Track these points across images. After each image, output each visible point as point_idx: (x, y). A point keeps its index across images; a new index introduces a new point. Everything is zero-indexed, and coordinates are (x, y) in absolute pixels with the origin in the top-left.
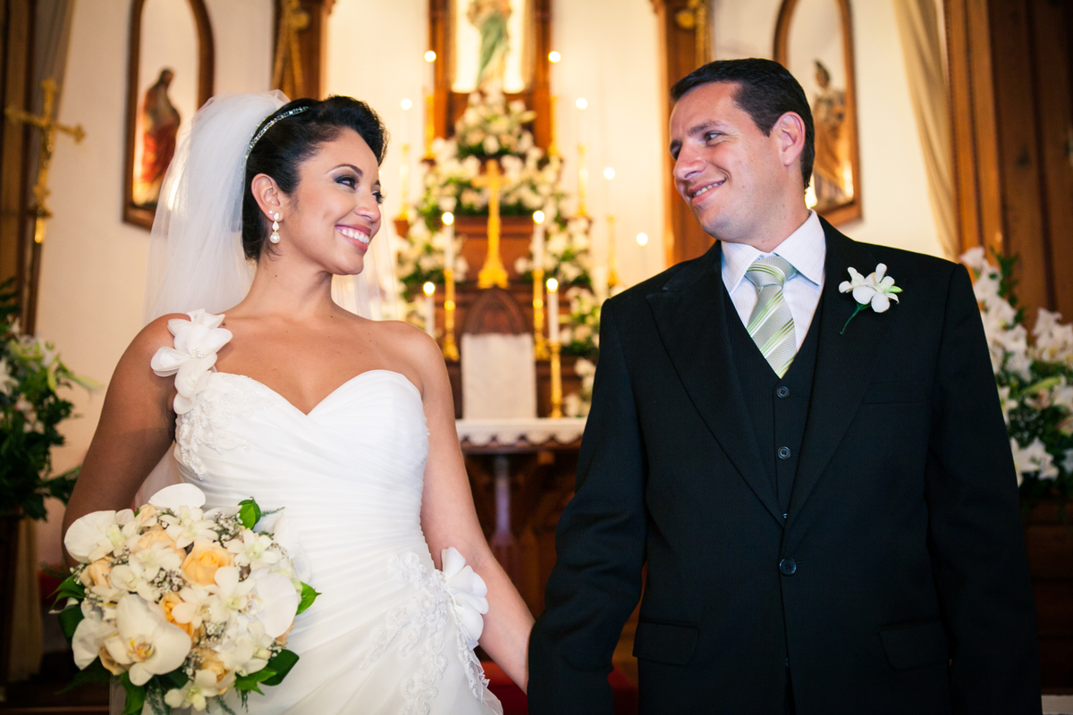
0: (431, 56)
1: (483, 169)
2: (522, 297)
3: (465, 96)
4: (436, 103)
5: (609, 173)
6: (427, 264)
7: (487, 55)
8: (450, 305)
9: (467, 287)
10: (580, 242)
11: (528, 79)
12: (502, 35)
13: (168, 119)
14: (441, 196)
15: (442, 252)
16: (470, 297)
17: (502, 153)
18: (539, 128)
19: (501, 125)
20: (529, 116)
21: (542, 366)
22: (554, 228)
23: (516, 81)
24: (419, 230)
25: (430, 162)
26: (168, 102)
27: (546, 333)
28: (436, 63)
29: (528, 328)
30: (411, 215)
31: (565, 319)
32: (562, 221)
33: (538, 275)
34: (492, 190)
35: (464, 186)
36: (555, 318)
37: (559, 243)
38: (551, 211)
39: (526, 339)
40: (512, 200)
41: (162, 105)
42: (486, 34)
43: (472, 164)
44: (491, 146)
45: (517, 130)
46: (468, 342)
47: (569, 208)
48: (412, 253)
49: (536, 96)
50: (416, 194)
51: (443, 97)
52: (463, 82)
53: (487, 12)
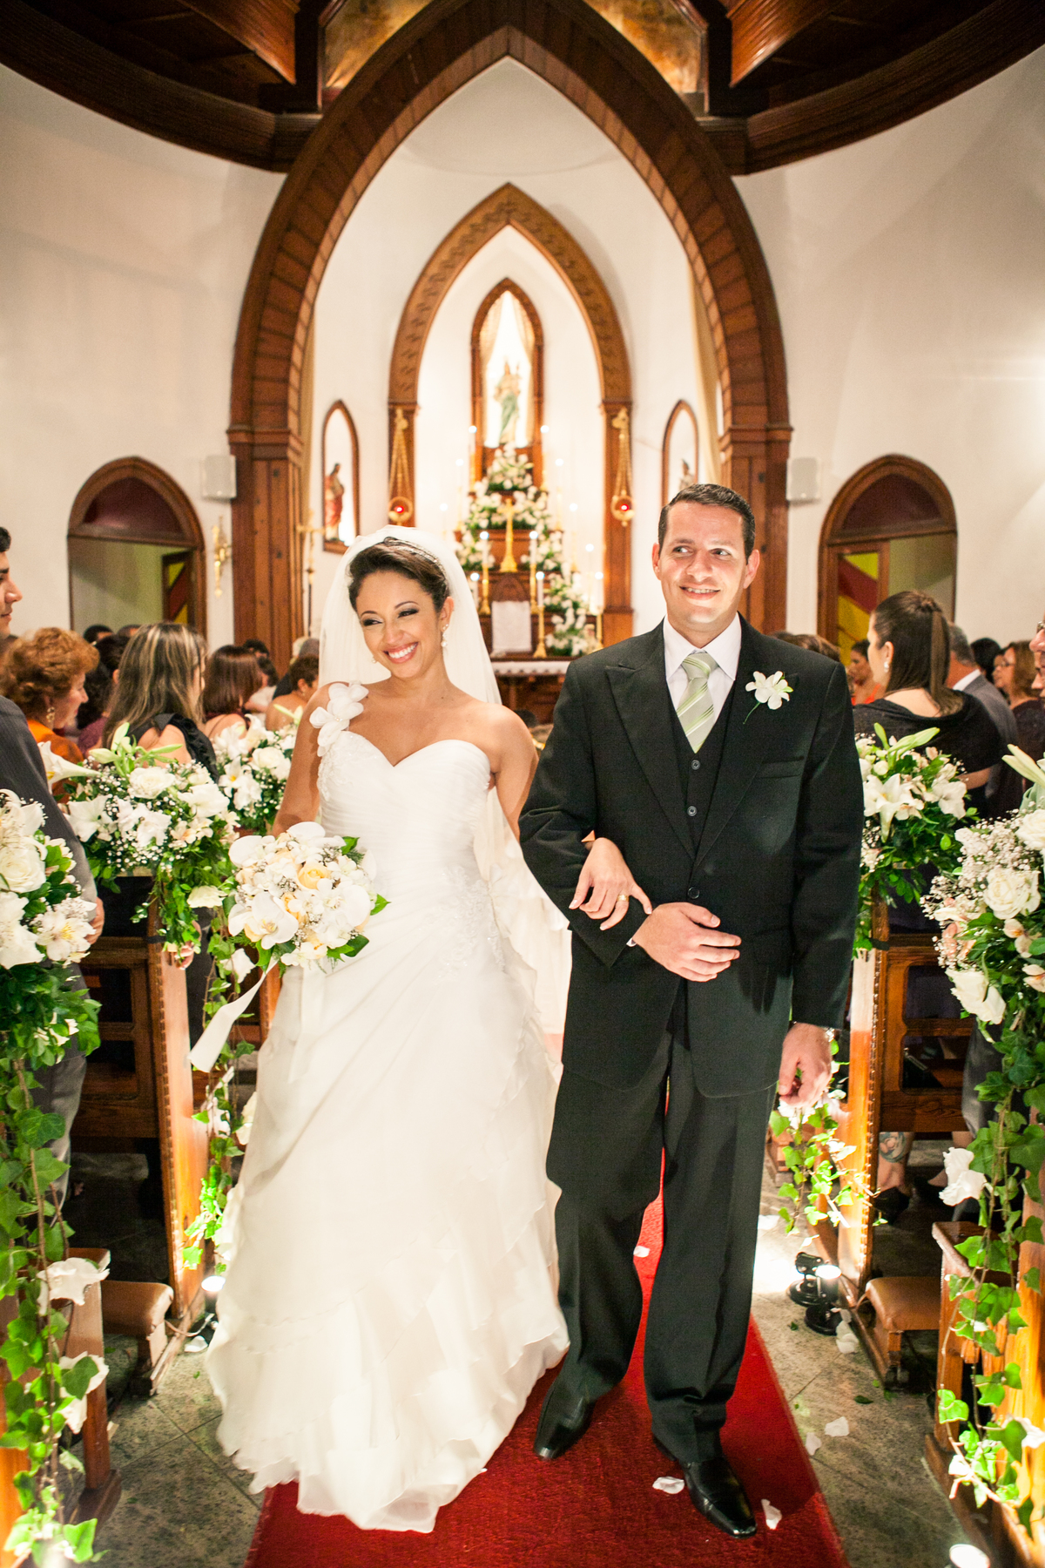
0: (474, 429)
1: (503, 501)
2: (524, 578)
3: (493, 450)
4: (476, 457)
5: (573, 507)
6: (473, 559)
7: (506, 420)
8: (486, 582)
9: (494, 570)
10: (556, 547)
11: (530, 439)
12: (514, 408)
13: (340, 492)
14: (480, 518)
15: (481, 552)
16: (497, 578)
17: (515, 488)
18: (535, 472)
19: (513, 472)
20: (529, 466)
21: (534, 617)
22: (542, 538)
23: (523, 441)
24: (468, 538)
25: (473, 494)
26: (338, 482)
27: (536, 599)
28: (476, 434)
29: (528, 598)
30: (463, 529)
31: (547, 591)
32: (547, 533)
33: (533, 566)
34: (507, 513)
35: (493, 511)
36: (541, 591)
37: (544, 549)
38: (540, 528)
39: (526, 604)
40: (519, 519)
41: (336, 485)
42: (505, 408)
43: (496, 497)
44: (508, 485)
45: (523, 472)
46: (495, 605)
47: (551, 527)
48: (465, 553)
49: (533, 452)
50: (466, 516)
51: (480, 450)
52: (491, 442)
53: (505, 393)
